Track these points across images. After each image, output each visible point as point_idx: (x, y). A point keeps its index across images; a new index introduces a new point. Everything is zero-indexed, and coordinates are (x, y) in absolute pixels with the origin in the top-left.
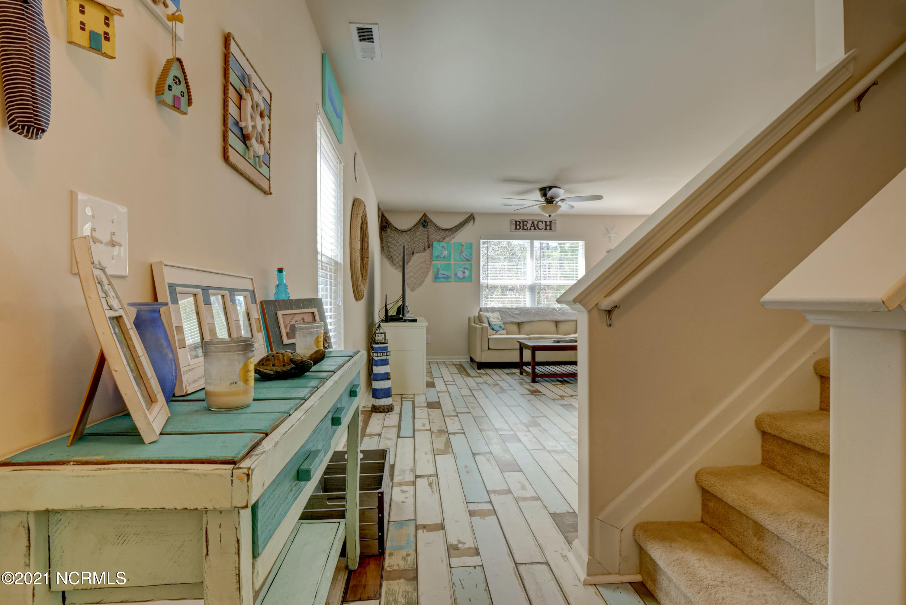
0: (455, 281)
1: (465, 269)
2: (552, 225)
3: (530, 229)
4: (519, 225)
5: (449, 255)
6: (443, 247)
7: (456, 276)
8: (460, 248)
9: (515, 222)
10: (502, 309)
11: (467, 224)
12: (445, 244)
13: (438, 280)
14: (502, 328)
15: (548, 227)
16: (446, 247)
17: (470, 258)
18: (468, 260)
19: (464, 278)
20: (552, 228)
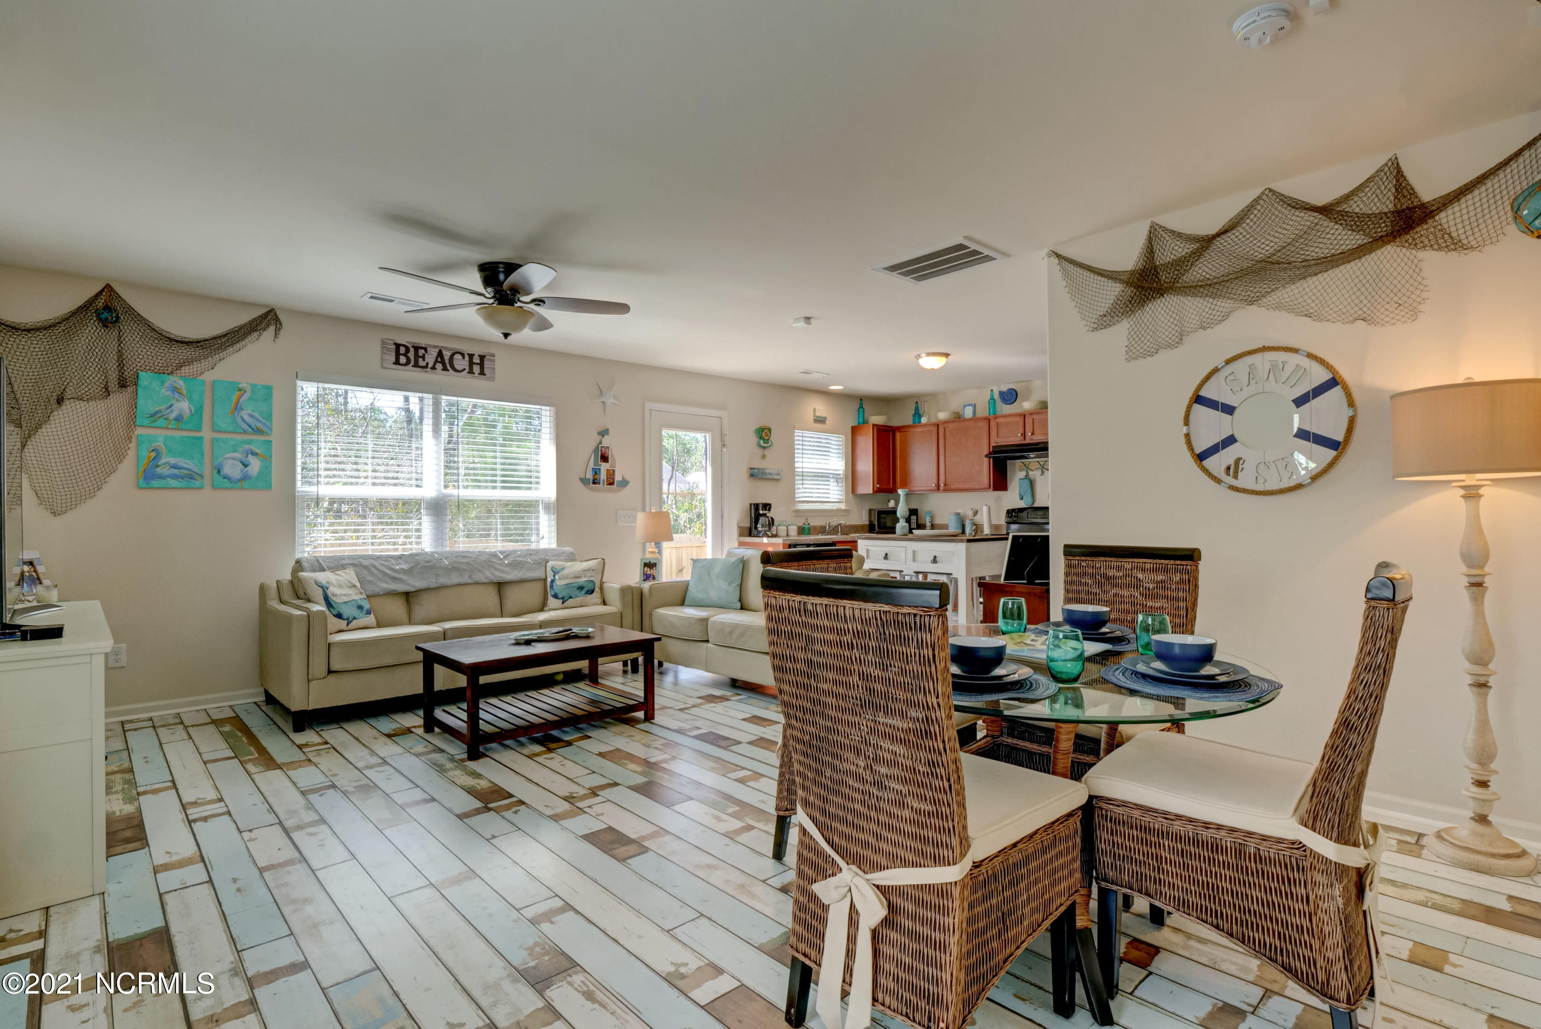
0: (214, 487)
1: (250, 455)
2: (485, 366)
3: (434, 368)
4: (405, 355)
5: (198, 413)
6: (175, 390)
7: (219, 472)
8: (235, 397)
9: (394, 347)
10: (360, 560)
11: (256, 334)
12: (181, 383)
13: (155, 483)
14: (365, 609)
15: (476, 369)
16: (185, 392)
17: (264, 424)
18: (258, 431)
19: (245, 478)
20: (486, 371)
